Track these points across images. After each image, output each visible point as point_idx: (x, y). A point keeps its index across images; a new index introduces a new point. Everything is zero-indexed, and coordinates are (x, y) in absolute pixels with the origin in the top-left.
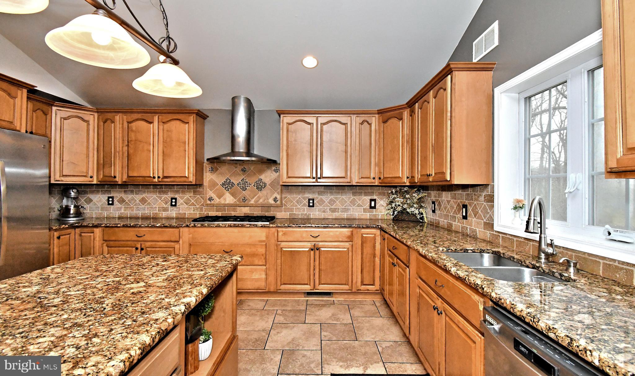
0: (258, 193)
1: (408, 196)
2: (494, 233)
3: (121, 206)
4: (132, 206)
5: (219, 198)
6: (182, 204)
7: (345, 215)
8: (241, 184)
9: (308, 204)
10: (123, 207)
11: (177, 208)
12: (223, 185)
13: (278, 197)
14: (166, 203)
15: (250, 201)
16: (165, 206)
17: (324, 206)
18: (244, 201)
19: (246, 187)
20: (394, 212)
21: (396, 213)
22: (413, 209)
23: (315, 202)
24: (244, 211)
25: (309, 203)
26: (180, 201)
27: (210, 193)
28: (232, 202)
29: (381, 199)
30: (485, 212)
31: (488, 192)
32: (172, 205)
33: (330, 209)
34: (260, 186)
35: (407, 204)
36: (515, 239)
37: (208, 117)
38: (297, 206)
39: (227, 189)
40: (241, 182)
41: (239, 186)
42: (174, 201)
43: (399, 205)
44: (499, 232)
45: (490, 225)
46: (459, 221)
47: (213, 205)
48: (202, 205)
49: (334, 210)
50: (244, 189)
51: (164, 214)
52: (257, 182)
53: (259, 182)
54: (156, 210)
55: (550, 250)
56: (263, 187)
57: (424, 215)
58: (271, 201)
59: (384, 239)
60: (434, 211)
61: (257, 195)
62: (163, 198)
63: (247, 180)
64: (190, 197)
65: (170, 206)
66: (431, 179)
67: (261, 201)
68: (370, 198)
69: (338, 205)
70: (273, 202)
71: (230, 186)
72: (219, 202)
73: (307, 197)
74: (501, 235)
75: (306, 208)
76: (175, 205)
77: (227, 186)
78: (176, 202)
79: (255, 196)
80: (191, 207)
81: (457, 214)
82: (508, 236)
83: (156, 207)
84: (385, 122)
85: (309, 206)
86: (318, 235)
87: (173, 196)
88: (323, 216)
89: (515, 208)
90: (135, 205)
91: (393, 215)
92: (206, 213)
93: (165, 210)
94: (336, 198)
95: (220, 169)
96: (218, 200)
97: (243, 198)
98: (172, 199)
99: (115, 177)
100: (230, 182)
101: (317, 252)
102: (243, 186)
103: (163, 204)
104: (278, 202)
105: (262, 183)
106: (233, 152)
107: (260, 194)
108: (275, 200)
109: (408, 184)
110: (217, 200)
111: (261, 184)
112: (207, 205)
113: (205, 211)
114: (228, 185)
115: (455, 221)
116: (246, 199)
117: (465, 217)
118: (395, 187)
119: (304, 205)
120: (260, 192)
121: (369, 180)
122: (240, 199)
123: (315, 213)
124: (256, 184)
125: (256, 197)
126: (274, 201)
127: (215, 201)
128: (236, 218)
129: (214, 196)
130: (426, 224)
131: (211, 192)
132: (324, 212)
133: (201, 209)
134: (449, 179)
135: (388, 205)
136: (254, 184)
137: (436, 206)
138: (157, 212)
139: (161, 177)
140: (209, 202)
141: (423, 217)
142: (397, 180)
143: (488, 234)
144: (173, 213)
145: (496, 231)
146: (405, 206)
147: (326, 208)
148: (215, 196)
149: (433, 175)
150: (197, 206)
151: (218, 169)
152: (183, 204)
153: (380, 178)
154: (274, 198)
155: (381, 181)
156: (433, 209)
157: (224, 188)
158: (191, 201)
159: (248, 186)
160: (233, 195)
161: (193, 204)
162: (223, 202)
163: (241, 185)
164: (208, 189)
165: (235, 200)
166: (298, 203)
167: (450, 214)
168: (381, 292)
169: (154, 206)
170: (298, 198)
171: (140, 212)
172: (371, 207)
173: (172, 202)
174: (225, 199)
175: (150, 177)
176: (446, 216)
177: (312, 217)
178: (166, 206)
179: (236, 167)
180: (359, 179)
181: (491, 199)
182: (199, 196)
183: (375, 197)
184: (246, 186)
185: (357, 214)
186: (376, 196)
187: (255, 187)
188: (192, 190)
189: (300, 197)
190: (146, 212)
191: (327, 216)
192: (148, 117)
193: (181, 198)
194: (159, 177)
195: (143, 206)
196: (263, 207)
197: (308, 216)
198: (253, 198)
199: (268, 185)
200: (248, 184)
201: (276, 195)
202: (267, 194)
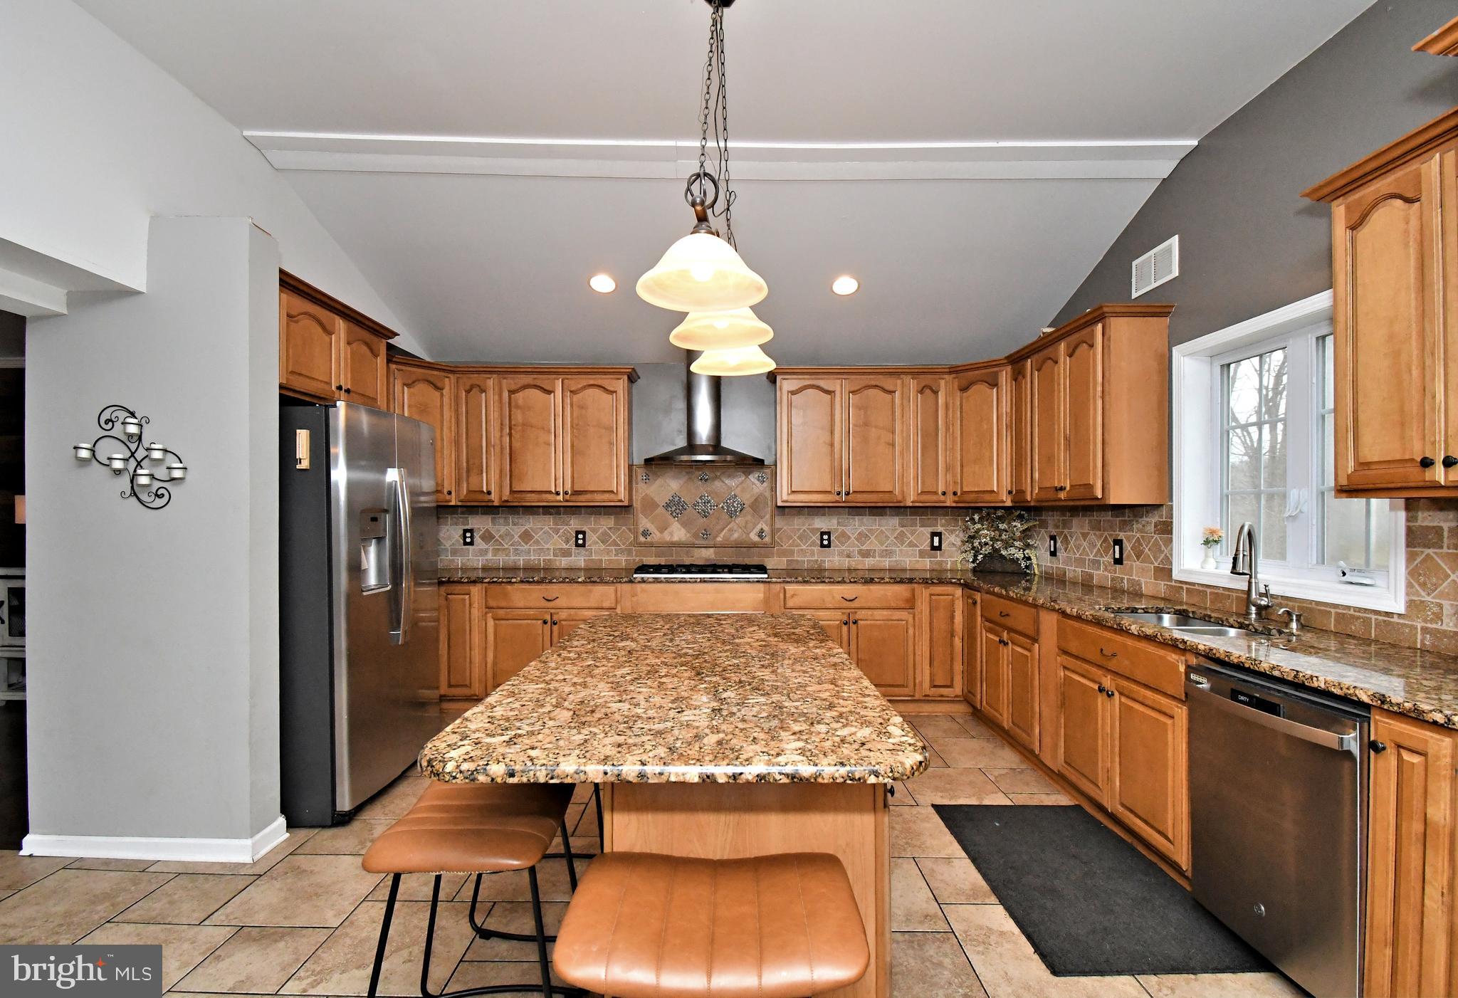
0: (731, 522)
1: (1002, 526)
2: (1173, 584)
3: (487, 547)
4: (506, 546)
5: (661, 532)
6: (594, 543)
7: (886, 563)
9: (819, 542)
10: (491, 548)
11: (587, 550)
12: (667, 506)
13: (766, 528)
14: (567, 542)
16: (565, 546)
17: (848, 546)
18: (705, 537)
19: (709, 511)
20: (975, 556)
21: (980, 557)
22: (1012, 550)
24: (705, 555)
25: (822, 540)
26: (592, 538)
27: (644, 523)
28: (683, 539)
29: (952, 532)
30: (1157, 550)
31: (1161, 516)
32: (577, 545)
33: (860, 552)
34: (733, 509)
35: (1002, 540)
36: (1209, 591)
37: (639, 378)
38: (799, 545)
39: (674, 514)
40: (699, 502)
41: (696, 508)
42: (580, 536)
43: (986, 544)
44: (1181, 582)
45: (1165, 572)
46: (1106, 569)
47: (651, 545)
48: (631, 544)
49: (866, 554)
50: (705, 515)
51: (564, 562)
52: (729, 502)
53: (732, 501)
54: (549, 555)
55: (1264, 602)
56: (739, 510)
57: (1034, 561)
58: (754, 537)
59: (975, 603)
60: (1053, 554)
61: (728, 525)
62: (561, 531)
63: (709, 498)
64: (610, 529)
65: (574, 547)
66: (1062, 495)
67: (735, 536)
68: (930, 530)
69: (873, 544)
70: (756, 539)
71: (680, 508)
72: (661, 538)
73: (818, 529)
74: (1185, 586)
75: (817, 549)
76: (583, 545)
77: (674, 509)
78: (584, 539)
79: (725, 527)
80: (611, 548)
81: (1102, 556)
82: (1197, 587)
83: (549, 549)
84: (964, 389)
85: (822, 546)
86: (854, 597)
87: (579, 528)
88: (846, 563)
89: (1207, 542)
90: (511, 545)
91: (973, 562)
92: (637, 559)
93: (566, 553)
94: (870, 531)
96: (658, 533)
97: (703, 532)
98: (578, 533)
99: (489, 493)
100: (679, 501)
101: (853, 627)
102: (703, 507)
103: (563, 542)
104: (767, 539)
105: (736, 504)
106: (692, 447)
107: (734, 523)
108: (761, 534)
109: (1009, 504)
110: (656, 536)
112: (640, 545)
113: (636, 556)
114: (676, 507)
115: (1099, 569)
116: (708, 534)
117: (1119, 561)
118: (978, 509)
119: (813, 544)
120: (733, 519)
121: (934, 498)
122: (697, 532)
123: (834, 559)
124: (726, 504)
125: (727, 529)
126: (759, 536)
127: (654, 536)
128: (689, 569)
129: (652, 528)
130: (1036, 578)
131: (647, 520)
132: (849, 556)
133: (629, 553)
134: (1100, 496)
135: (964, 542)
136: (722, 504)
137: (1059, 544)
138: (552, 557)
139: (570, 492)
140: (642, 539)
141: (1031, 564)
142: (987, 497)
143: (1161, 587)
144: (579, 559)
145: (1176, 581)
146: (998, 545)
147: (851, 549)
148: (653, 526)
149: (1068, 488)
150: (623, 547)
151: (657, 479)
152: (598, 543)
153: (955, 494)
154: (758, 530)
155: (956, 499)
156: (1052, 549)
157: (669, 513)
158: (611, 537)
159: (712, 507)
160: (684, 525)
161: (615, 543)
162: (667, 539)
163: (700, 508)
164: (641, 516)
165: (689, 535)
166: (801, 540)
167: (1087, 558)
168: (967, 699)
169: (546, 547)
170: (801, 531)
171: (521, 558)
172: (933, 548)
173: (577, 539)
174: (671, 534)
175: (550, 492)
176: (1080, 562)
177: (827, 565)
178: (567, 547)
179: (689, 474)
180: (918, 494)
181: (1166, 528)
182: (625, 527)
183: (939, 529)
184: (709, 508)
185: (907, 560)
186: (942, 526)
187: (725, 512)
188: (613, 517)
189: (804, 528)
190: (532, 558)
191: (854, 565)
192: (544, 381)
193: (594, 531)
194: (566, 493)
195: (526, 547)
196: (738, 546)
197: (820, 566)
198: (721, 531)
199: (747, 506)
200: (712, 504)
201: (762, 525)
202: (746, 523)
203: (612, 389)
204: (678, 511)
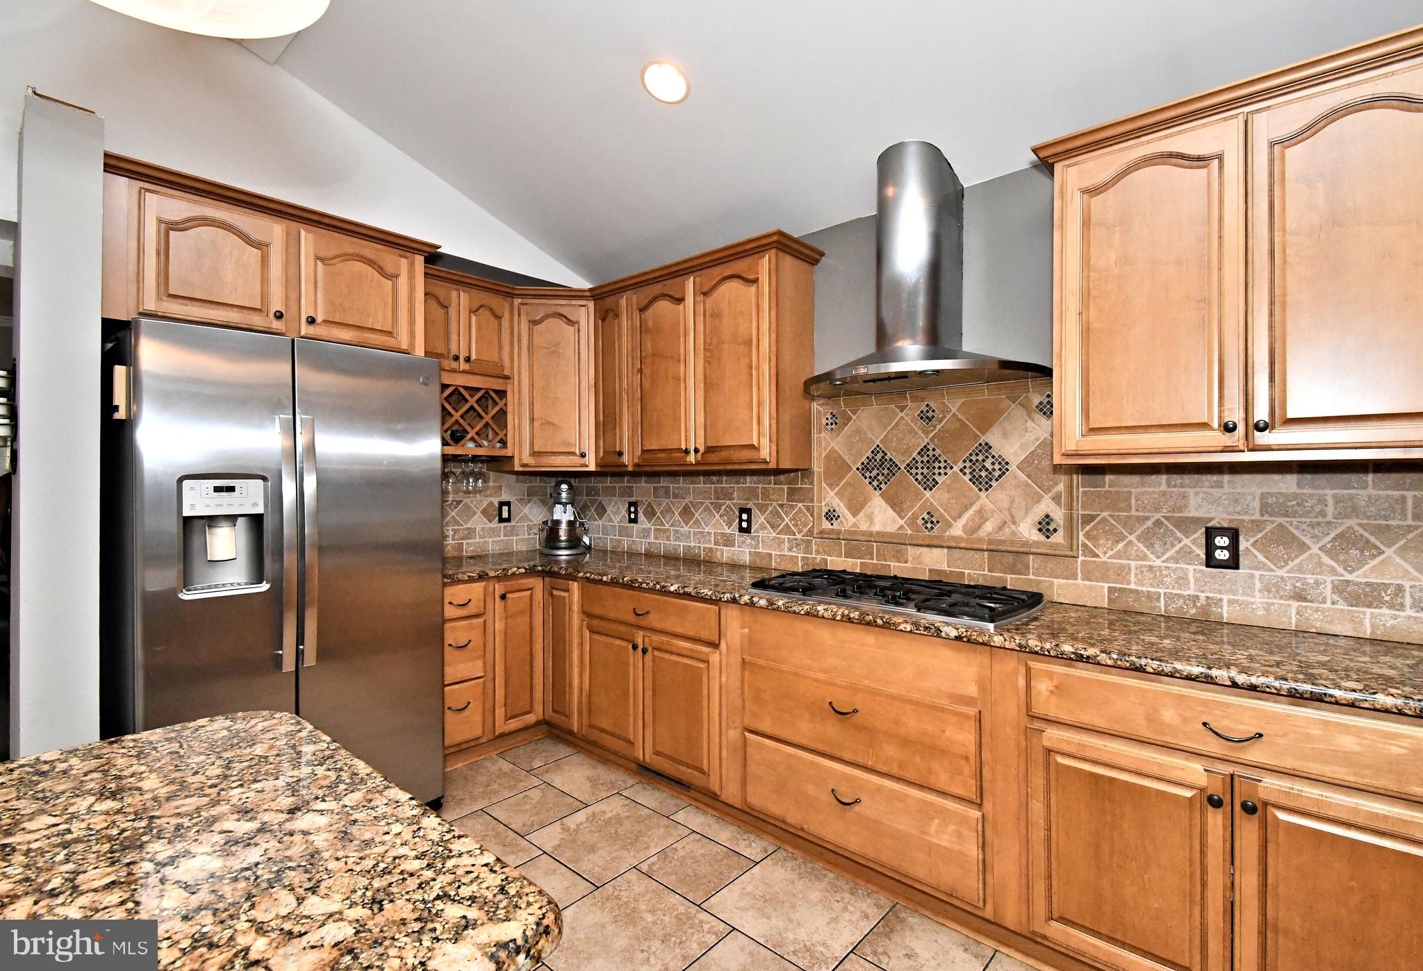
0: (979, 497)
3: (649, 526)
4: (667, 527)
5: (854, 514)
6: (763, 528)
8: (919, 465)
9: (1202, 553)
10: (653, 528)
11: (753, 538)
12: (865, 468)
13: (1058, 515)
14: (729, 524)
15: (949, 526)
16: (728, 531)
17: (1299, 569)
18: (929, 525)
19: (936, 477)
23: (1243, 544)
24: (929, 561)
25: (1210, 546)
26: (759, 520)
27: (831, 498)
28: (891, 528)
32: (741, 530)
34: (983, 474)
37: (822, 254)
38: (1145, 558)
39: (875, 483)
40: (919, 458)
41: (914, 471)
42: (745, 516)
47: (839, 536)
48: (811, 533)
49: (1364, 595)
50: (930, 484)
51: (726, 554)
52: (974, 458)
53: (980, 458)
54: (710, 542)
56: (997, 474)
58: (1028, 531)
61: (972, 504)
62: (723, 508)
63: (938, 452)
64: (782, 506)
65: (737, 533)
67: (989, 527)
69: (1390, 569)
70: (1036, 536)
71: (886, 472)
72: (855, 525)
73: (1196, 521)
75: (1195, 570)
76: (748, 530)
77: (875, 472)
78: (749, 521)
79: (967, 508)
80: (783, 536)
83: (708, 533)
85: (1210, 562)
87: (742, 503)
88: (1290, 615)
90: (672, 525)
92: (819, 557)
93: (728, 541)
95: (854, 417)
96: (849, 516)
97: (926, 516)
98: (742, 511)
99: (620, 454)
100: (884, 460)
102: (926, 471)
103: (724, 524)
104: (1059, 538)
105: (990, 460)
107: (984, 500)
108: (1045, 526)
110: (848, 521)
111: (988, 464)
112: (823, 534)
113: (818, 552)
114: (878, 470)
116: (935, 520)
119: (1185, 555)
120: (983, 494)
122: (915, 517)
124: (968, 464)
125: (971, 511)
126: (1040, 530)
127: (844, 521)
129: (841, 508)
131: (832, 494)
132: (1299, 596)
133: (808, 549)
136: (961, 465)
138: (713, 546)
139: (702, 449)
140: (826, 525)
144: (744, 551)
147: (1311, 579)
148: (842, 505)
150: (799, 536)
151: (849, 419)
152: (765, 528)
154: (1038, 518)
157: (868, 480)
158: (783, 519)
159: (942, 471)
160: (895, 503)
161: (787, 530)
162: (864, 527)
163: (920, 471)
164: (824, 484)
165: (901, 522)
166: (1149, 545)
169: (706, 530)
170: (1149, 523)
171: (682, 544)
173: (741, 520)
174: (870, 518)
175: (678, 450)
177: (1226, 613)
178: (730, 531)
179: (902, 409)
182: (800, 505)
184: (937, 471)
187: (967, 478)
188: (785, 487)
189: (1158, 516)
190: (692, 544)
191: (1317, 622)
192: (670, 286)
193: (762, 509)
194: (696, 451)
195: (686, 529)
196: (995, 551)
197: (1205, 609)
198: (960, 516)
199: (1013, 467)
200: (942, 465)
201: (1046, 506)
202: (1012, 501)
203: (752, 277)
204: (881, 478)
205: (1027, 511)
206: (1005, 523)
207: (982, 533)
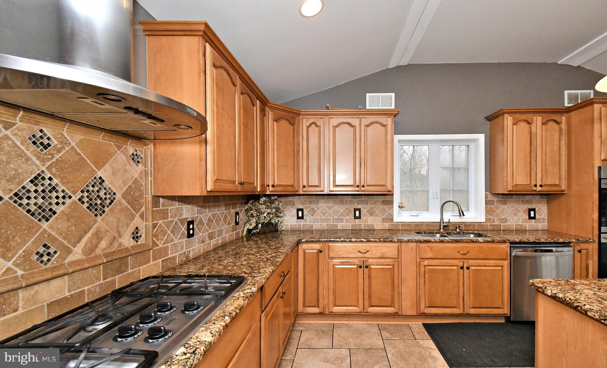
0: (95, 222)
2: (394, 223)
7: (220, 241)
8: (32, 195)
9: (186, 232)
13: (143, 226)
15: (69, 253)
17: (203, 232)
18: (45, 258)
19: (54, 207)
23: (194, 226)
25: (189, 229)
30: (384, 211)
31: (387, 198)
34: (99, 202)
40: (33, 187)
44: (398, 222)
45: (389, 219)
49: (211, 236)
50: (46, 215)
52: (91, 189)
53: (96, 189)
55: (445, 224)
56: (108, 202)
60: (301, 218)
61: (90, 228)
63: (55, 181)
67: (103, 244)
68: (235, 211)
69: (214, 225)
73: (185, 219)
74: (400, 224)
75: (186, 240)
79: (84, 233)
82: (406, 223)
85: (188, 236)
88: (202, 249)
94: (213, 215)
97: (42, 250)
102: (40, 201)
104: (141, 241)
105: (103, 191)
107: (99, 223)
108: (136, 236)
111: (102, 194)
115: (341, 222)
116: (51, 251)
117: (358, 217)
119: (183, 235)
120: (99, 218)
123: (194, 247)
124: (86, 194)
125: (89, 235)
126: (133, 238)
132: (203, 241)
134: (391, 190)
136: (79, 195)
137: (306, 213)
143: (387, 226)
147: (205, 234)
149: (365, 186)
159: (61, 200)
163: (32, 201)
166: (174, 234)
167: (332, 218)
170: (174, 223)
172: (236, 223)
177: (191, 255)
179: (7, 126)
181: (389, 203)
183: (238, 210)
185: (227, 235)
186: (239, 208)
189: (176, 219)
191: (206, 248)
197: (187, 256)
198: (79, 241)
199: (118, 196)
200: (61, 195)
201: (137, 221)
202: (119, 221)
205: (128, 225)
206: (115, 238)
207: (98, 251)
